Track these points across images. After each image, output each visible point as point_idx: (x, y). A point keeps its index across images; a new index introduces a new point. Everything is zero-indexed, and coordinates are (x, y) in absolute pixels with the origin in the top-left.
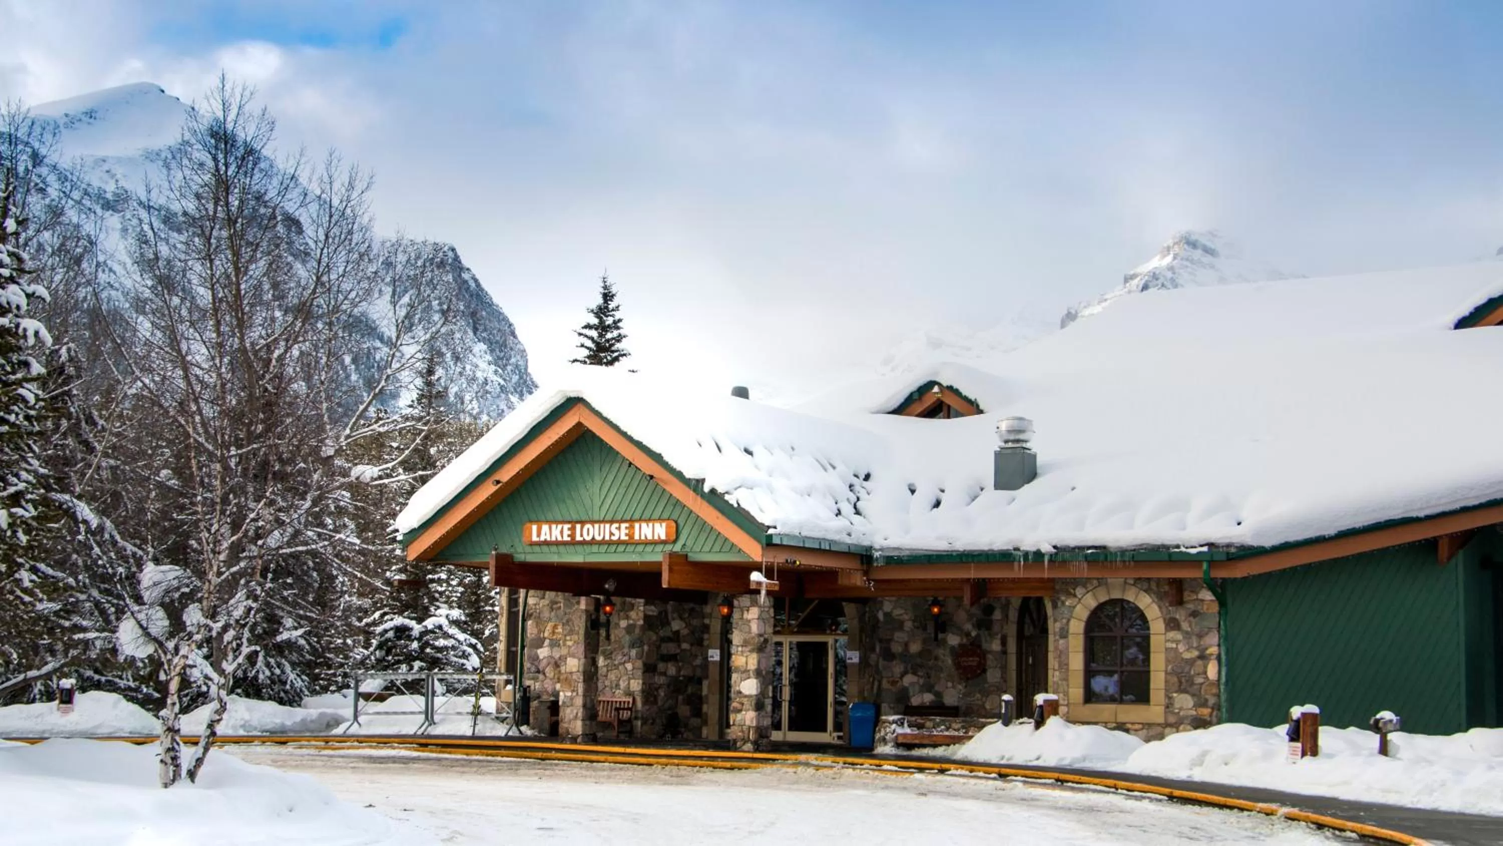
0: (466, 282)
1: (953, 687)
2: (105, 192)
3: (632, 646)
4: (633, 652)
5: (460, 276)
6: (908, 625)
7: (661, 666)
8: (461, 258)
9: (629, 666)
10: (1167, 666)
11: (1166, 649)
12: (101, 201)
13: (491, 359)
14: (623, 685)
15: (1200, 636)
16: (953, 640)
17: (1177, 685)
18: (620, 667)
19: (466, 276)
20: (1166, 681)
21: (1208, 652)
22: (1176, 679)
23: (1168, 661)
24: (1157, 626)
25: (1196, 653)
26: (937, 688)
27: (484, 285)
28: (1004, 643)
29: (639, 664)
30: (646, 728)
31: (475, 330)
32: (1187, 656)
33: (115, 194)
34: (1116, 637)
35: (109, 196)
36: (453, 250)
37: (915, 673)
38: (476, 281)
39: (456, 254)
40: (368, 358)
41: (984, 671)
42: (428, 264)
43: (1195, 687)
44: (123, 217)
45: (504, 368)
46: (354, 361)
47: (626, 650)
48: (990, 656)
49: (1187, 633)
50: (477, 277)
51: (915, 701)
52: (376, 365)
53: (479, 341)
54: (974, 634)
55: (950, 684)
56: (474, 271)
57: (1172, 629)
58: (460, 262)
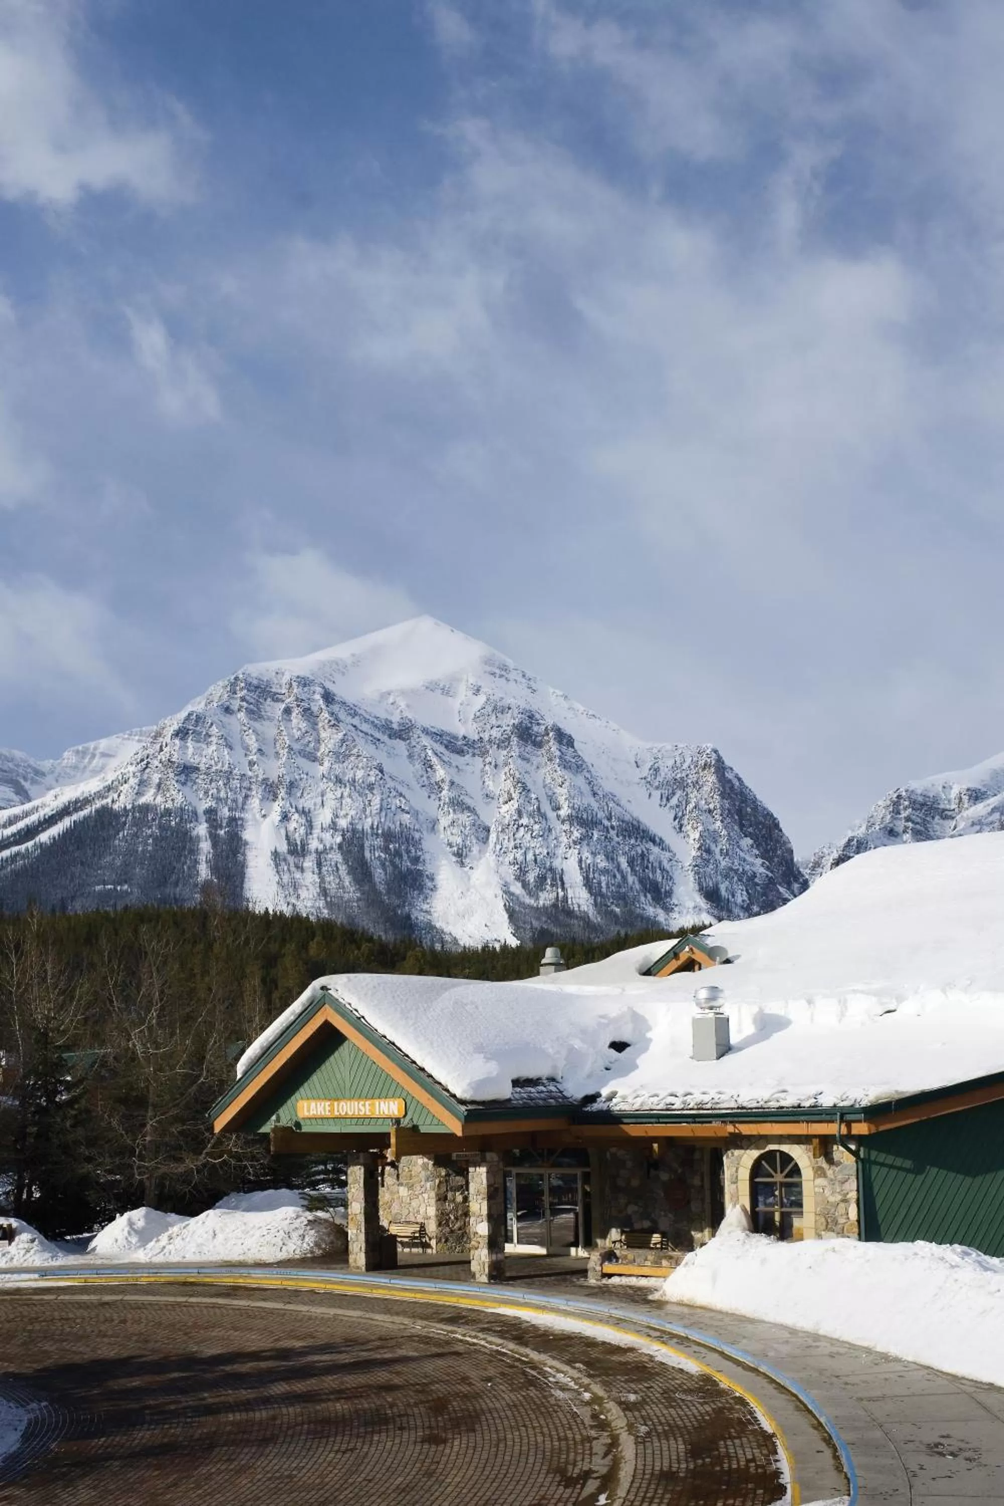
0: (730, 781)
1: (665, 1216)
2: (391, 722)
3: (427, 1180)
4: (428, 1184)
5: (724, 775)
6: (629, 1164)
7: (450, 1195)
8: (724, 758)
9: (426, 1196)
10: (816, 1209)
11: (815, 1193)
12: (388, 732)
13: (757, 853)
14: (422, 1210)
15: (843, 1182)
16: (664, 1176)
17: (825, 1224)
18: (420, 1197)
19: (729, 775)
20: (816, 1221)
21: (848, 1196)
22: (823, 1220)
23: (817, 1204)
24: (807, 1173)
25: (839, 1197)
26: (653, 1215)
27: (747, 782)
28: (702, 1180)
29: (433, 1194)
30: (440, 1245)
31: (742, 826)
32: (832, 1199)
33: (400, 725)
34: (775, 1183)
35: (395, 726)
36: (716, 751)
37: (636, 1204)
38: (739, 779)
39: (719, 756)
40: (643, 859)
41: (689, 1202)
42: (692, 767)
43: (840, 1226)
44: (410, 743)
45: (770, 860)
46: (631, 863)
47: (422, 1183)
48: (693, 1190)
49: (832, 1180)
50: (741, 776)
51: (637, 1226)
52: (650, 865)
53: (746, 836)
54: (680, 1171)
55: (663, 1213)
56: (736, 770)
57: (820, 1176)
58: (723, 763)
